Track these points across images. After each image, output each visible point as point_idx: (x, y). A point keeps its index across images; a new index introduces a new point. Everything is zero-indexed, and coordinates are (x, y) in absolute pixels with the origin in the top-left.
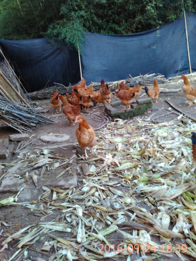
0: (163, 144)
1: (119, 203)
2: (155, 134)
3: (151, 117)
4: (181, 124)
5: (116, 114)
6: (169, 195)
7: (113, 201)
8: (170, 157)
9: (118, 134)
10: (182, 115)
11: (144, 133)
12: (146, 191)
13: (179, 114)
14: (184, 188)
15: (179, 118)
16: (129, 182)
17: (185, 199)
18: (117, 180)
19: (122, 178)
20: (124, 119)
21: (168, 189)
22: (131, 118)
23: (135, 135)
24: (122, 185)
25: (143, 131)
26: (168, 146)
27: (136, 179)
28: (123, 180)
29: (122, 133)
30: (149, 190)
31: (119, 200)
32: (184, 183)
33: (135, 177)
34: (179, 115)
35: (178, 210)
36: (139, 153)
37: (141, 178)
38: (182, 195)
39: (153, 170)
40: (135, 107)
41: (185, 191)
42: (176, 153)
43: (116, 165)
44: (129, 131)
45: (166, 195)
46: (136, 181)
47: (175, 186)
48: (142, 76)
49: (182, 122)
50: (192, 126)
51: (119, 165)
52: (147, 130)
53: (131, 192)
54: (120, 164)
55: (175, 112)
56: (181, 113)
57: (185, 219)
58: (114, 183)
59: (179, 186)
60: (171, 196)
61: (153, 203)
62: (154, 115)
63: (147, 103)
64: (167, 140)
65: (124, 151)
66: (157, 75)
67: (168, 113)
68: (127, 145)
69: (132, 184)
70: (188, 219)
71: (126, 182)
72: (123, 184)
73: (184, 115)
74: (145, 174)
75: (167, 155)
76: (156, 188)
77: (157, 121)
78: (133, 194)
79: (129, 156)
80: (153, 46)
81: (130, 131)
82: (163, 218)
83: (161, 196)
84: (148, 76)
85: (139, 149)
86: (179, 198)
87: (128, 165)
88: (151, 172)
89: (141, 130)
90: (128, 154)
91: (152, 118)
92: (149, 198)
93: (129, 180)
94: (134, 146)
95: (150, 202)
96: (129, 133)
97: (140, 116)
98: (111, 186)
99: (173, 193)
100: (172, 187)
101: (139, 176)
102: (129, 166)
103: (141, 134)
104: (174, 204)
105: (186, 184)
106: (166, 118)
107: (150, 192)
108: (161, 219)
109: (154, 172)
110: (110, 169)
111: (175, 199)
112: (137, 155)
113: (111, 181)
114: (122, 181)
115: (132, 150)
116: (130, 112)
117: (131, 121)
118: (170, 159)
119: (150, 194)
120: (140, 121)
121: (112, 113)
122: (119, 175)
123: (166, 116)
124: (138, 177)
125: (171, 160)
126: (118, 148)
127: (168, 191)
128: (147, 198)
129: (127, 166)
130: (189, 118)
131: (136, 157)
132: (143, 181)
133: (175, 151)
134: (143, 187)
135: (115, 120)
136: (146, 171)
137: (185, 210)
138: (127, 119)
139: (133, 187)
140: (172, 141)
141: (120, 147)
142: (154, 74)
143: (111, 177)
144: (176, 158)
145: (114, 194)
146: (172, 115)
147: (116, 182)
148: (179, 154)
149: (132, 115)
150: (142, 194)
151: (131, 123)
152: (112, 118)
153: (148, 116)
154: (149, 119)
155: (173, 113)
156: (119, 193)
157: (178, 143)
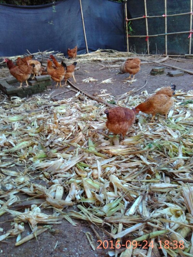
0: (61, 120)
1: (12, 184)
2: (55, 111)
3: (51, 94)
4: (78, 100)
5: (12, 91)
6: (64, 168)
7: (5, 182)
8: (67, 132)
9: (15, 113)
10: (79, 93)
11: (43, 111)
12: (42, 167)
13: (77, 91)
14: (78, 159)
15: (77, 95)
16: (25, 161)
17: (78, 169)
18: (11, 160)
19: (17, 158)
20: (22, 97)
21: (63, 162)
22: (30, 95)
23: (34, 113)
24: (16, 165)
25: (42, 109)
26: (66, 122)
27: (32, 157)
28: (18, 159)
29: (19, 112)
30: (45, 166)
31: (12, 181)
32: (78, 154)
33: (31, 155)
34: (77, 93)
35: (71, 180)
36: (37, 131)
37: (38, 155)
38: (75, 166)
39: (51, 146)
40: (33, 84)
41: (79, 161)
42: (72, 128)
43: (11, 146)
44: (27, 110)
45: (61, 167)
46: (31, 159)
47: (70, 158)
48: (41, 52)
49: (80, 99)
50: (87, 103)
51: (14, 145)
52: (46, 107)
53: (26, 170)
54: (15, 143)
55: (73, 90)
56: (79, 91)
57: (77, 187)
58: (7, 164)
59: (74, 158)
60: (66, 168)
61: (48, 178)
62: (54, 93)
63: (46, 81)
64: (66, 116)
65: (21, 130)
66: (56, 53)
67: (68, 90)
68: (24, 124)
69: (28, 162)
70: (80, 186)
71: (22, 161)
72: (17, 163)
73: (81, 92)
74: (41, 150)
75: (65, 130)
76: (52, 163)
77: (57, 98)
78: (28, 172)
79: (26, 135)
80: (50, 22)
81: (29, 109)
82: (57, 190)
83: (56, 169)
84: (47, 53)
85: (37, 127)
86: (73, 168)
87: (25, 143)
88: (48, 148)
89: (40, 108)
90: (25, 133)
91: (51, 96)
92: (45, 173)
93: (25, 159)
94: (32, 124)
95: (45, 177)
96: (27, 112)
97: (39, 94)
98: (4, 168)
99: (67, 165)
100: (67, 160)
101: (35, 153)
102: (26, 145)
103: (40, 111)
104: (68, 175)
105: (80, 155)
106: (65, 95)
107: (46, 168)
108: (55, 191)
109: (51, 148)
110: (3, 150)
111: (69, 170)
112: (36, 133)
113: (4, 163)
114: (17, 161)
115: (29, 128)
116: (28, 89)
117: (30, 99)
118: (67, 133)
119: (46, 170)
120: (39, 99)
121: (8, 91)
122: (13, 155)
123: (65, 94)
124: (34, 155)
125: (68, 135)
126: (14, 128)
127: (64, 163)
128: (43, 173)
129: (23, 145)
130: (85, 95)
131: (33, 135)
132: (39, 158)
133: (72, 126)
134: (39, 164)
135: (12, 98)
136: (43, 147)
137: (78, 178)
138: (26, 97)
139: (29, 165)
140: (70, 117)
141: (17, 126)
142: (53, 51)
143: (4, 158)
144: (72, 132)
145: (7, 176)
146: (71, 92)
147: (10, 163)
148: (75, 128)
149: (31, 92)
150: (38, 170)
151: (30, 101)
152: (8, 96)
153: (48, 94)
154: (49, 97)
155: (72, 90)
156: (13, 173)
157: (75, 119)
